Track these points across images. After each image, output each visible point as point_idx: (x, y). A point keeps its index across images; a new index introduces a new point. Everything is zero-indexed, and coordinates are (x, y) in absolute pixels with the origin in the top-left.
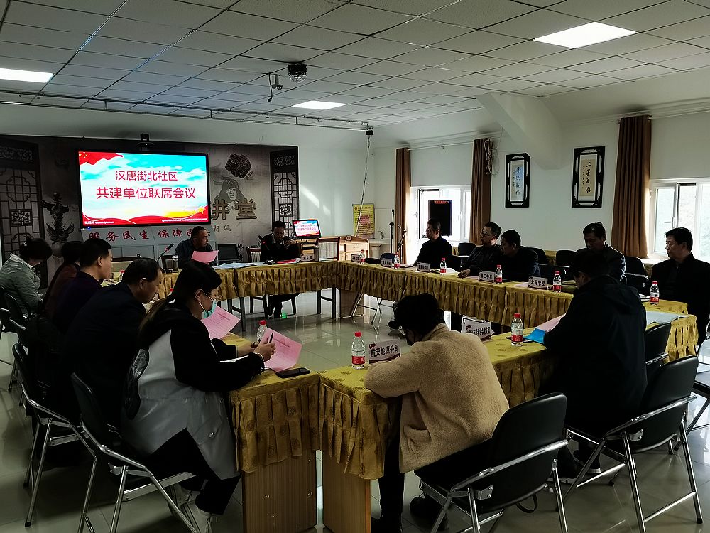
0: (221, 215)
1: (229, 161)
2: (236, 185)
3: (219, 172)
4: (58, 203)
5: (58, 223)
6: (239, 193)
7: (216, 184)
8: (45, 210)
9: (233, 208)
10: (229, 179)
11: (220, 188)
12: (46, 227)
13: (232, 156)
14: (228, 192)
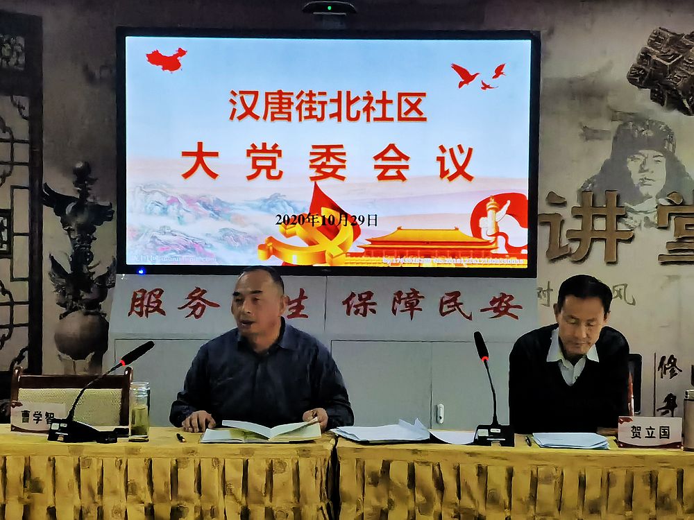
0: (599, 248)
1: (645, 55)
2: (664, 140)
3: (601, 96)
4: (84, 194)
5: (81, 256)
6: (675, 168)
7: (590, 135)
8: (48, 212)
9: (649, 224)
10: (639, 119)
11: (604, 152)
12: (47, 266)
13: (656, 39)
14: (633, 166)
